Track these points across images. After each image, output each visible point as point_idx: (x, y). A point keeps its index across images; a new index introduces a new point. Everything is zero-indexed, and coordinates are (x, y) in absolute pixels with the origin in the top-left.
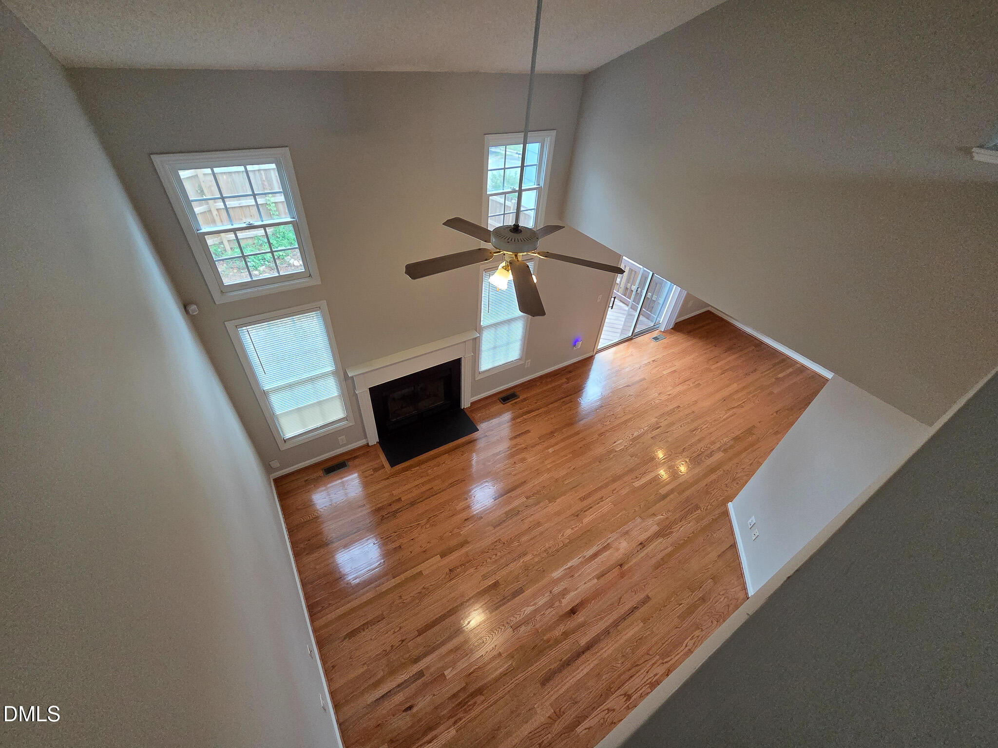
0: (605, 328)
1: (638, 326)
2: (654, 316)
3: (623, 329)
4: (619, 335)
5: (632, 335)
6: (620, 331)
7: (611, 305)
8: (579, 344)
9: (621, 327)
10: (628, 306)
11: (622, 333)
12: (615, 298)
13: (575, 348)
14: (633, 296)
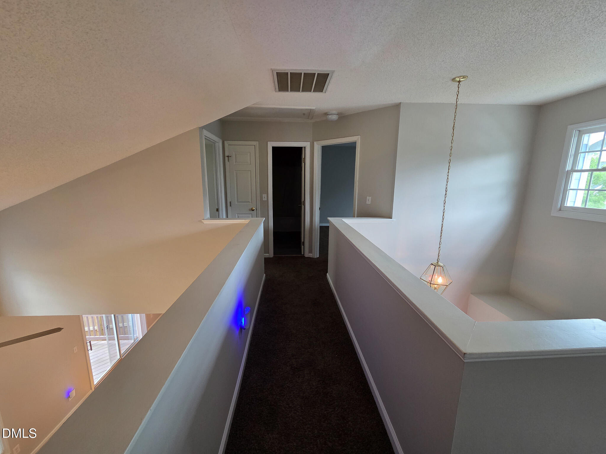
0: (92, 367)
1: (121, 349)
2: (131, 335)
3: (111, 358)
4: (109, 364)
5: (120, 357)
6: (109, 360)
7: (89, 348)
8: (73, 394)
9: (108, 357)
10: (106, 340)
11: (111, 361)
12: (90, 342)
13: (70, 399)
14: (106, 333)
